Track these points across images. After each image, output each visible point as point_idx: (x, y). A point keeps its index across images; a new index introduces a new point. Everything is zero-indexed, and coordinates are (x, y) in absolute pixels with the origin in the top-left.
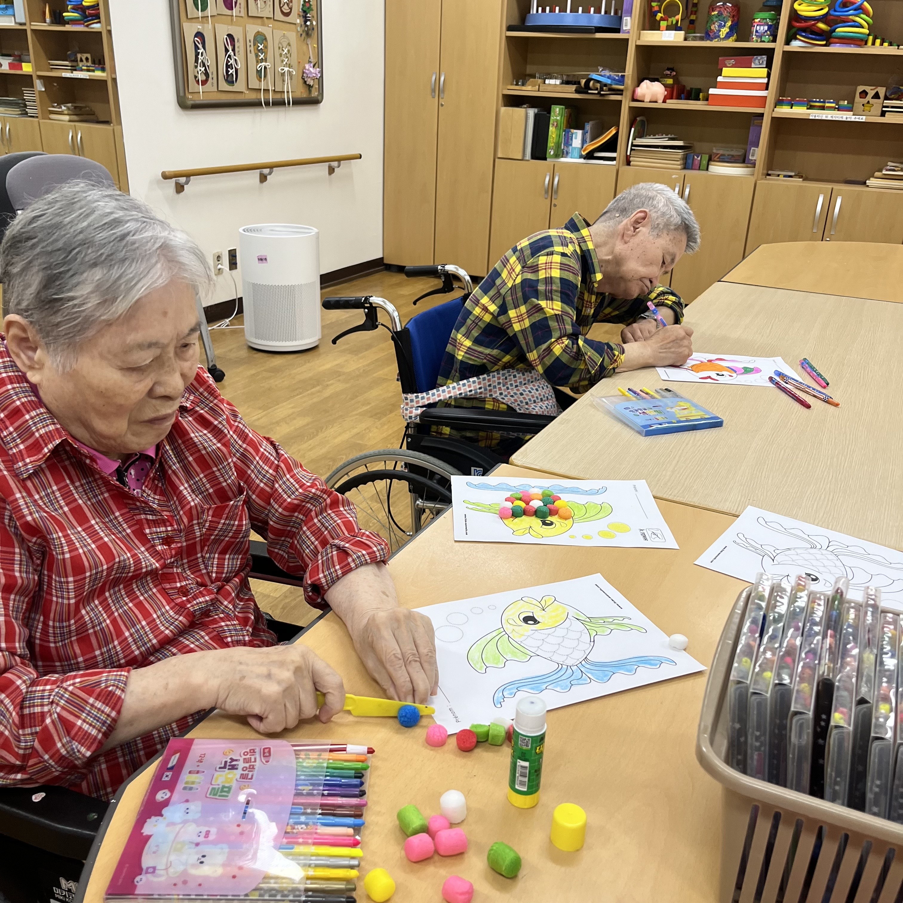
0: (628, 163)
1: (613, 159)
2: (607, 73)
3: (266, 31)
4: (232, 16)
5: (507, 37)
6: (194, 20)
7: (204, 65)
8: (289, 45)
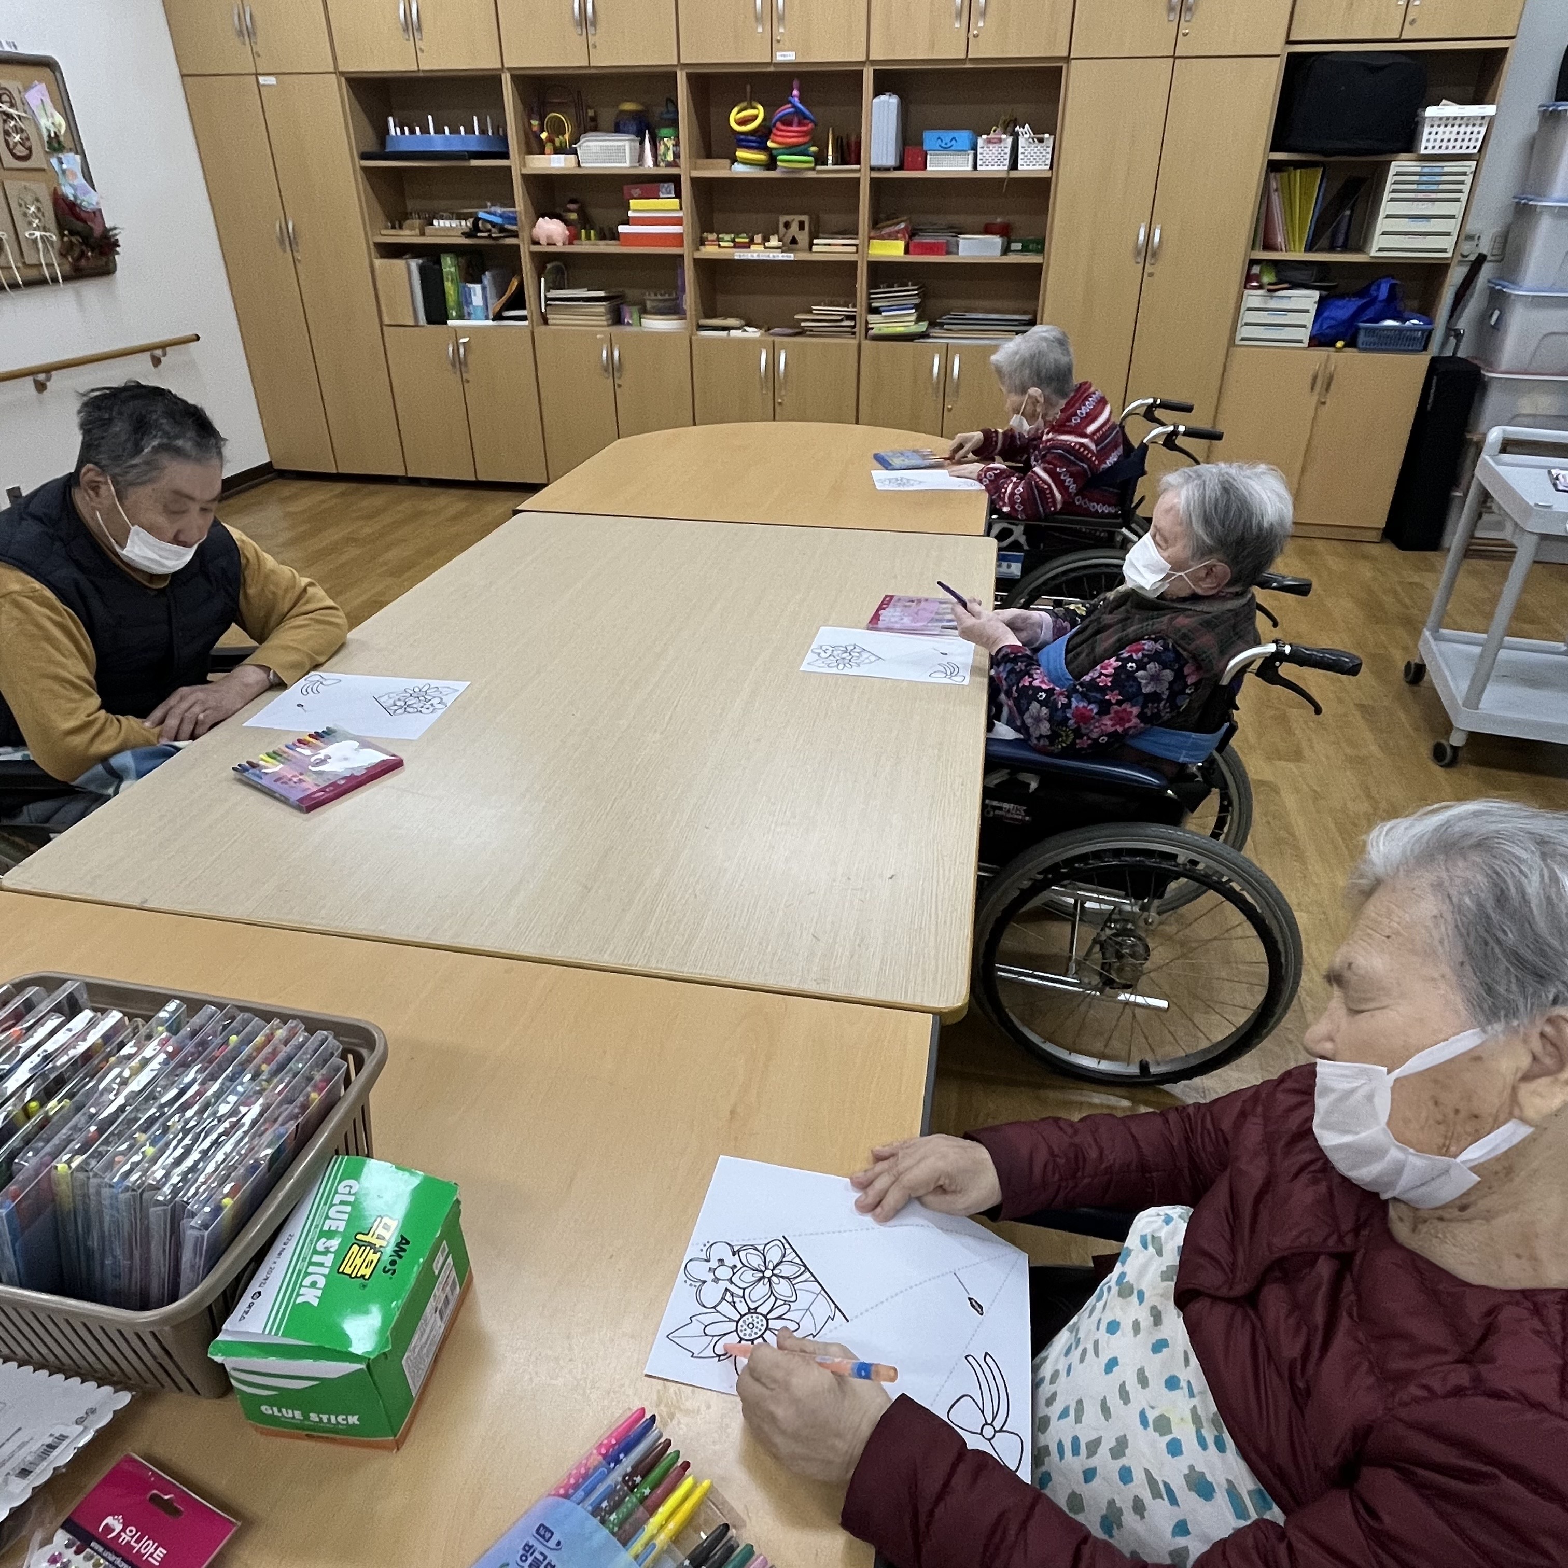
0: (545, 322)
1: (523, 318)
2: (499, 210)
5: (365, 169)
8: (37, 200)
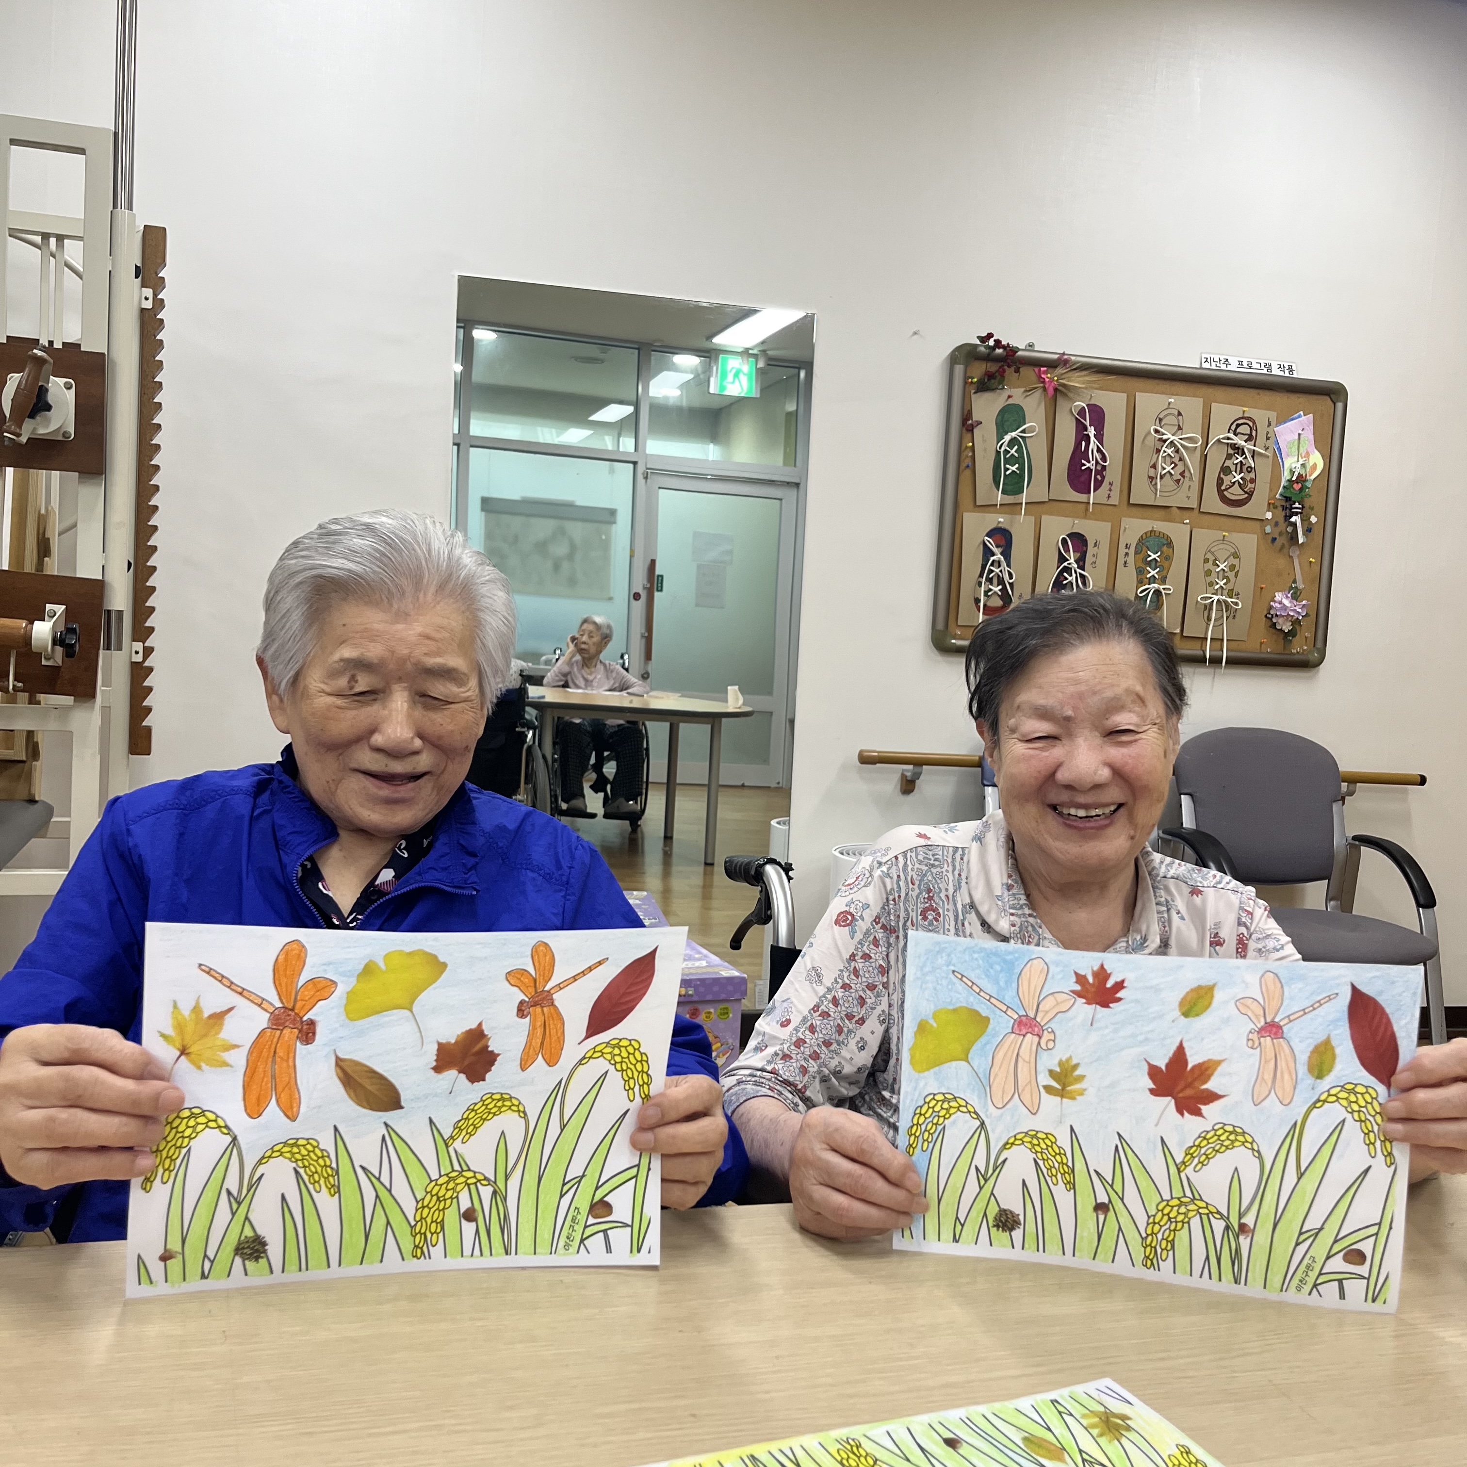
3: (1177, 532)
4: (1089, 503)
6: (992, 509)
7: (1001, 581)
8: (1236, 555)
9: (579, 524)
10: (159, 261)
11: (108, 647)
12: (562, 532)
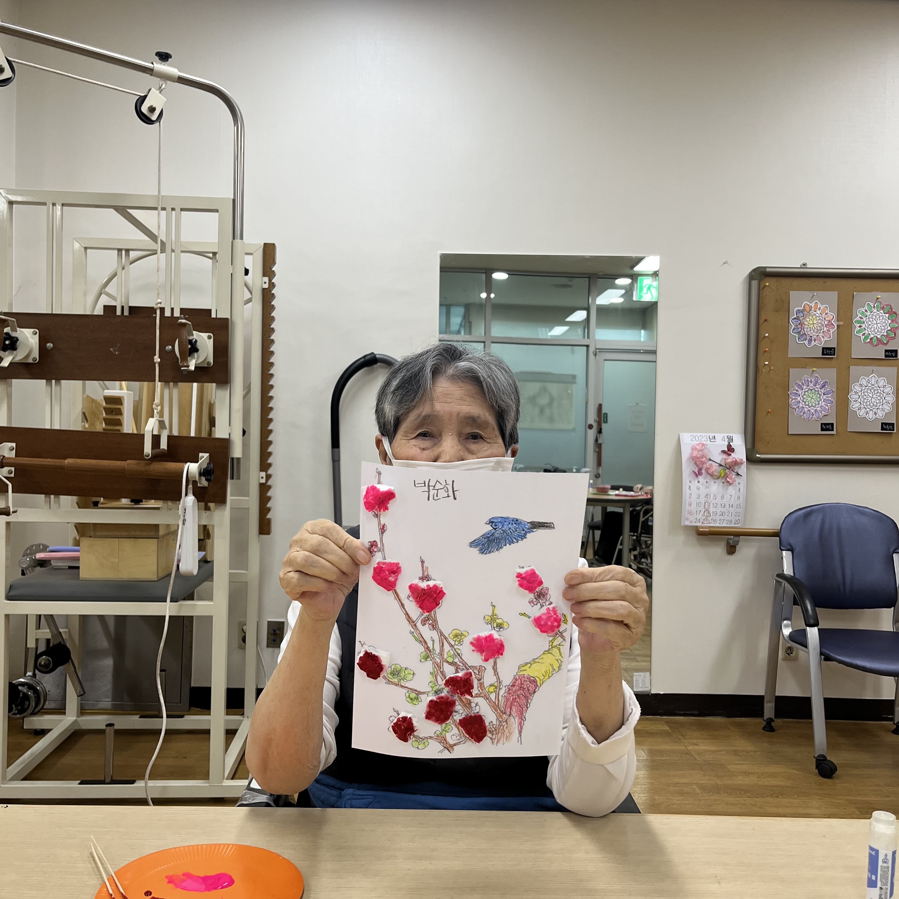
9: (555, 385)
10: (272, 262)
11: (232, 478)
12: (544, 390)
